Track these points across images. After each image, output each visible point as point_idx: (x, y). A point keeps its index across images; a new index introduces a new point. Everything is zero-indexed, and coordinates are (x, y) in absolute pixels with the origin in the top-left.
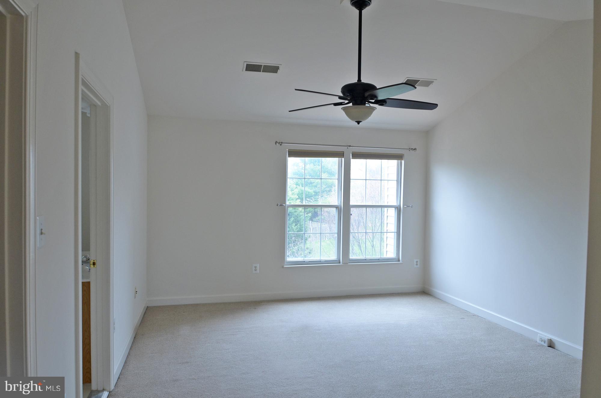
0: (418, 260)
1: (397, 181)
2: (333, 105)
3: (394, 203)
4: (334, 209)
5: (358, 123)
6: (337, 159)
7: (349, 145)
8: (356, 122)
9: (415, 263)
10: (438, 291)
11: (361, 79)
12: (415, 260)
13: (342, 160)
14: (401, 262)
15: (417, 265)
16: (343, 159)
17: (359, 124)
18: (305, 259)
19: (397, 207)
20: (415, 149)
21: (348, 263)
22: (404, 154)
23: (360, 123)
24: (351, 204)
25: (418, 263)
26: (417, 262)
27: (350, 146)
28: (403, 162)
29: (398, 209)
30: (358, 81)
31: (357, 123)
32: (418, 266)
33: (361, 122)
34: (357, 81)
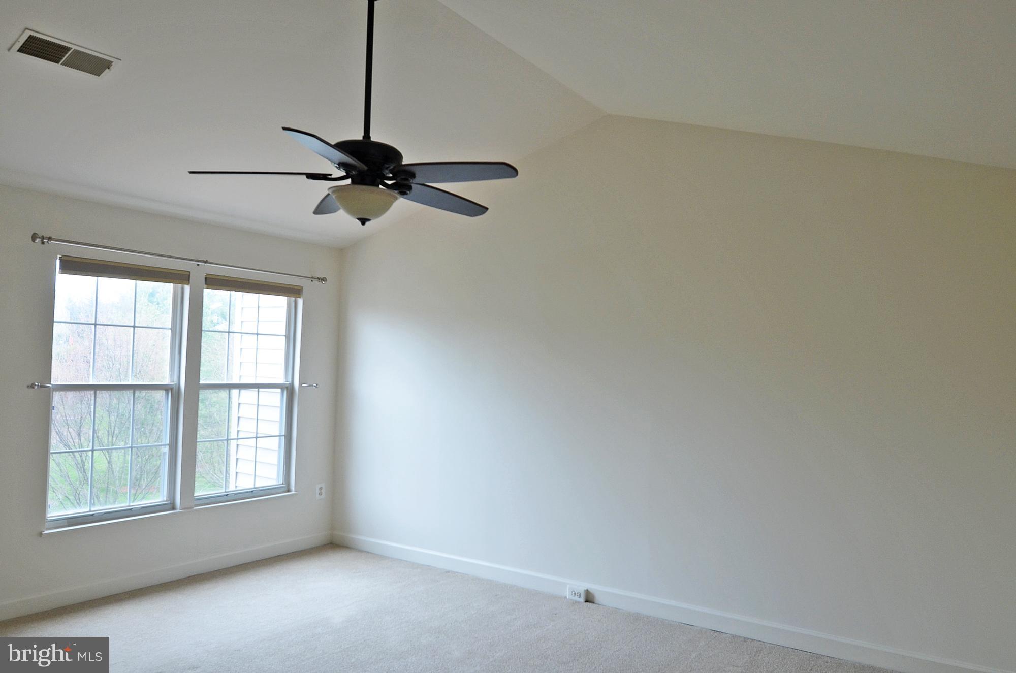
0: (323, 485)
1: (287, 336)
2: (305, 177)
3: (281, 380)
4: (160, 395)
5: (363, 221)
6: (172, 285)
8: (358, 219)
9: (318, 492)
10: (364, 538)
11: (371, 135)
12: (318, 487)
13: (183, 290)
14: (293, 492)
15: (320, 494)
16: (187, 288)
17: (363, 224)
18: (93, 509)
19: (287, 388)
20: (323, 280)
21: (193, 508)
22: (302, 287)
23: (367, 223)
24: (202, 381)
25: (323, 491)
26: (321, 489)
28: (300, 302)
29: (289, 390)
30: (364, 137)
31: (359, 223)
32: (323, 496)
33: (369, 220)
34: (361, 138)
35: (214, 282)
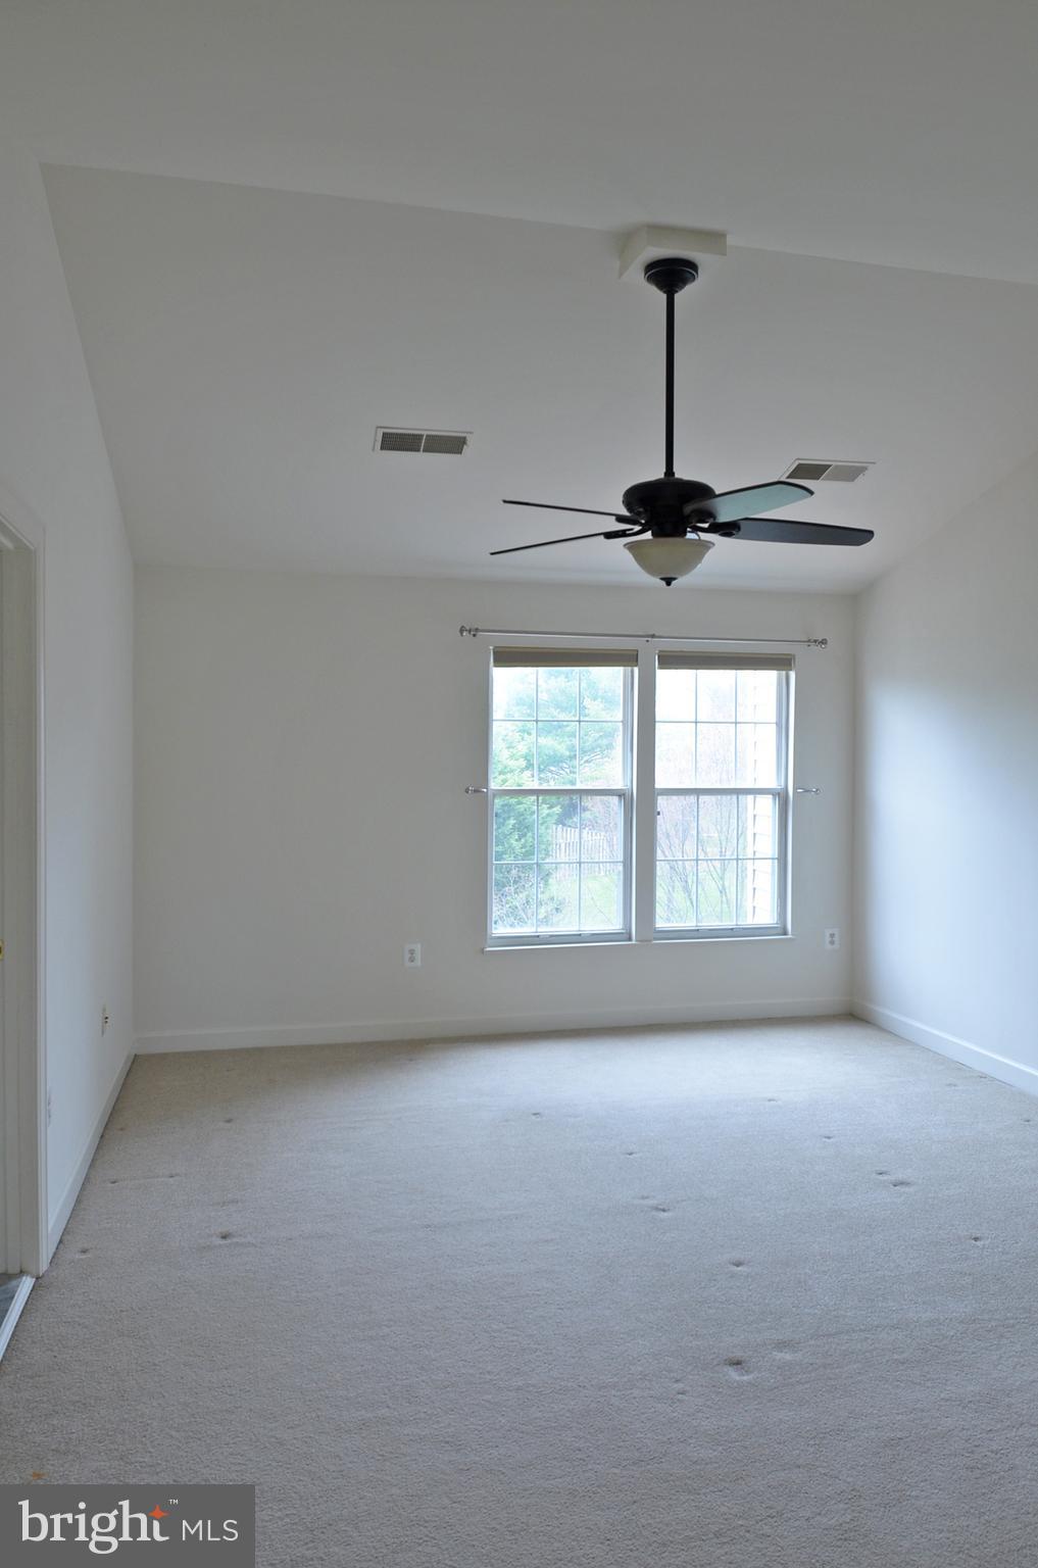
0: (836, 931)
1: (778, 724)
2: (602, 537)
3: (771, 783)
4: (615, 800)
5: (668, 581)
6: (621, 669)
7: (651, 633)
8: (662, 579)
9: (828, 939)
10: (887, 1012)
11: (674, 470)
12: (828, 932)
13: (632, 672)
14: (790, 937)
15: (832, 943)
16: (636, 670)
17: (669, 584)
18: (539, 930)
19: (779, 794)
20: (824, 642)
21: (650, 941)
22: (794, 656)
23: (674, 582)
24: (658, 785)
25: (836, 939)
26: (832, 935)
27: (653, 636)
28: (792, 675)
29: (781, 797)
30: (666, 474)
31: (664, 583)
32: (836, 946)
33: (675, 579)
34: (662, 476)
35: (671, 660)
